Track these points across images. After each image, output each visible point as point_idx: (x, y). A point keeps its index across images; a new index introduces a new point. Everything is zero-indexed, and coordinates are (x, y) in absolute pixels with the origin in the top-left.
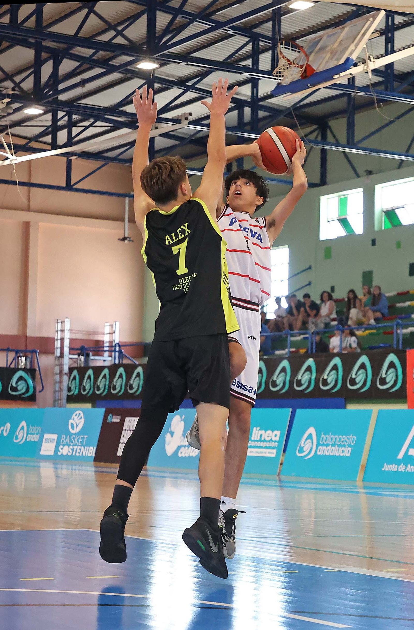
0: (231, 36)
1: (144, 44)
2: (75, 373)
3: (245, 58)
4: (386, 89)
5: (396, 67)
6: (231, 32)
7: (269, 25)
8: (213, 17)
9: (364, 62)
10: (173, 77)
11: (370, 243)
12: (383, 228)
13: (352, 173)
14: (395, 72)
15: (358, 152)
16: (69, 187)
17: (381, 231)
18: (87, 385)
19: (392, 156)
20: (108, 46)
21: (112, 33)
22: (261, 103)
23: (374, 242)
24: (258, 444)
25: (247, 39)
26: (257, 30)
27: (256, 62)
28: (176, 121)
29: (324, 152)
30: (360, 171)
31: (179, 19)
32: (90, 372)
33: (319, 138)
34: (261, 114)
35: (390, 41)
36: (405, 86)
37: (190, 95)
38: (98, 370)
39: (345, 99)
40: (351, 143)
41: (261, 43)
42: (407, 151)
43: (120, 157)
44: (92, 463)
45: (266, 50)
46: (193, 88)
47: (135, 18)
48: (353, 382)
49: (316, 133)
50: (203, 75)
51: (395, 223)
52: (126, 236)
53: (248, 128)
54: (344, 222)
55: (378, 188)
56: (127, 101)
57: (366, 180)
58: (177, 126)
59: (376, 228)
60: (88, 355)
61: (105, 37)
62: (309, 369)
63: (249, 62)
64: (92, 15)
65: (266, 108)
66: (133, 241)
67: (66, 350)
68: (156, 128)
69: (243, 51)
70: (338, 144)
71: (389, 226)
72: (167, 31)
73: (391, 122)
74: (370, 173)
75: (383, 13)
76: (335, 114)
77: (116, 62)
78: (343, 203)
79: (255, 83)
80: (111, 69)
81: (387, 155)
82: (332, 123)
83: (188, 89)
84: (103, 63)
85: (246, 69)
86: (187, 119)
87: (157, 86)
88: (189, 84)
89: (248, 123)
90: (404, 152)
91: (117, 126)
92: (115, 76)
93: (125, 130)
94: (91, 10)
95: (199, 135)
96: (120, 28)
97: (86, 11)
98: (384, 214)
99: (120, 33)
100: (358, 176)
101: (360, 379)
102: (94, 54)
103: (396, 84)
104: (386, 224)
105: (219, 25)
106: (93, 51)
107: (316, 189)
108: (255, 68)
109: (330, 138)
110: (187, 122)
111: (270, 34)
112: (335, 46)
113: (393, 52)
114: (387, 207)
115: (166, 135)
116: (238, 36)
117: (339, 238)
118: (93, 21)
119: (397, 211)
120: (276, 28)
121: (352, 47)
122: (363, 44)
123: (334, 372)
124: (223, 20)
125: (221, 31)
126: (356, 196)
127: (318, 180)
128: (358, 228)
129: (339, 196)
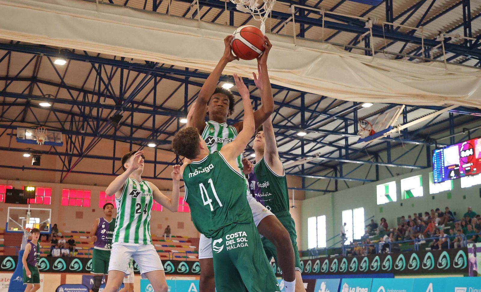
0: (335, 120)
1: (300, 125)
3: (342, 129)
4: (405, 138)
5: (408, 129)
6: (335, 118)
7: (352, 114)
8: (328, 113)
9: (396, 127)
10: (311, 138)
11: (400, 205)
12: (405, 198)
13: (390, 175)
14: (408, 131)
15: (393, 166)
17: (405, 200)
19: (408, 167)
20: (285, 127)
21: (286, 121)
22: (349, 147)
23: (402, 205)
25: (342, 121)
26: (346, 117)
27: (346, 130)
28: (314, 156)
29: (377, 166)
30: (394, 173)
31: (314, 114)
33: (375, 161)
34: (350, 152)
35: (405, 118)
36: (413, 137)
37: (319, 145)
39: (386, 144)
40: (389, 162)
41: (348, 122)
42: (415, 164)
43: (290, 173)
45: (351, 124)
46: (320, 142)
47: (295, 114)
48: (397, 266)
49: (373, 159)
50: (325, 136)
51: (411, 196)
52: (294, 205)
53: (344, 158)
54: (388, 196)
55: (402, 181)
56: (293, 149)
57: (397, 178)
58: (315, 158)
59: (402, 198)
61: (283, 123)
62: (377, 261)
63: (343, 130)
64: (278, 115)
65: (352, 149)
66: (296, 208)
68: (306, 160)
69: (341, 126)
70: (383, 163)
71: (408, 197)
72: (310, 118)
73: (407, 152)
74: (398, 175)
75: (404, 106)
76: (381, 150)
77: (287, 133)
78: (387, 188)
79: (346, 139)
80: (286, 136)
81: (405, 167)
82: (380, 154)
83: (318, 143)
84: (282, 134)
85: (343, 133)
86: (318, 155)
87: (305, 142)
88: (319, 141)
89: (344, 156)
90: (413, 165)
91: (288, 160)
92: (288, 139)
93: (292, 161)
94: (277, 113)
95: (323, 162)
96: (289, 119)
97: (275, 113)
98: (405, 192)
99: (289, 121)
100: (393, 176)
101: (400, 265)
102: (279, 130)
103: (409, 136)
104: (406, 197)
105: (331, 116)
106: (278, 129)
107: (375, 182)
108: (346, 132)
109: (380, 160)
110: (318, 157)
111: (353, 118)
112: (383, 121)
113: (407, 123)
114: (407, 189)
115: (309, 163)
116: (338, 120)
117: (386, 203)
118: (278, 117)
119: (411, 191)
120: (355, 116)
121: (391, 121)
122: (396, 120)
123: (388, 262)
124: (332, 114)
125: (332, 118)
126: (392, 185)
127: (375, 178)
128: (394, 199)
129: (385, 185)
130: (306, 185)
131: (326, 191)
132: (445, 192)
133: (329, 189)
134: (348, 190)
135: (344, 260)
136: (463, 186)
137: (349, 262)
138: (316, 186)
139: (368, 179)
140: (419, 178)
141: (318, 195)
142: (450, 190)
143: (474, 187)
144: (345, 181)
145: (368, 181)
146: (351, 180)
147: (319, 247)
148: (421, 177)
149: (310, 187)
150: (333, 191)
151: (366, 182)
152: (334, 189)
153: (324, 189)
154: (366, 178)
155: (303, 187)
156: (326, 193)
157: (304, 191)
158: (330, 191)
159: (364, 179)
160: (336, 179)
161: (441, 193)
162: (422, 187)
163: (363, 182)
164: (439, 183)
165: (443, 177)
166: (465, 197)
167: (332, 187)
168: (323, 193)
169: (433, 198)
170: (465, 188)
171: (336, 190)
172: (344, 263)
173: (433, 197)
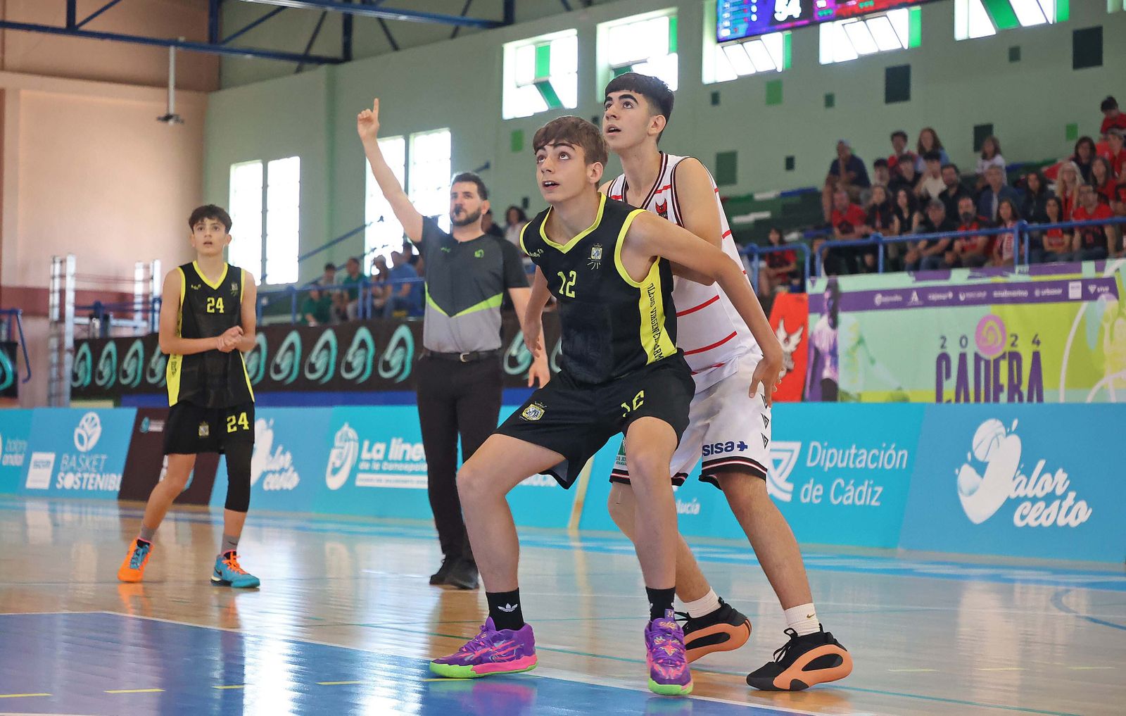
2: (85, 348)
13: (560, 5)
16: (72, 28)
18: (106, 368)
24: (400, 467)
32: (111, 347)
38: (124, 344)
44: (115, 502)
52: (172, 111)
54: (544, 87)
55: (603, 29)
57: (582, 14)
60: (105, 319)
66: (183, 122)
67: (70, 309)
74: (588, 3)
78: (543, 55)
98: (612, 72)
100: (569, 9)
107: (497, 32)
114: (619, 61)
117: (536, 115)
126: (564, 43)
127: (498, 15)
128: (569, 98)
129: (535, 44)
130: (228, 29)
131: (305, 60)
132: (758, 77)
133: (316, 51)
134: (395, 55)
135: (363, 333)
136: (826, 57)
137: (381, 345)
138: (265, 38)
139: (471, 15)
140: (666, 19)
141: (274, 75)
142: (780, 70)
143: (865, 62)
144: (380, 20)
145: (471, 23)
146: (403, 18)
147: (269, 281)
148: (674, 17)
149: (244, 41)
150: (334, 61)
151: (464, 28)
152: (337, 51)
153: (299, 49)
154: (464, 12)
155: (215, 39)
156: (307, 66)
157: (216, 54)
158: (320, 60)
159: (456, 14)
160: (349, 11)
161: (743, 81)
162: (675, 57)
163: (449, 28)
164: (741, 40)
165: (754, 18)
166: (829, 101)
167: (329, 44)
168: (295, 65)
169: (715, 99)
170: (833, 66)
171: (347, 56)
172: (363, 344)
173: (716, 94)
